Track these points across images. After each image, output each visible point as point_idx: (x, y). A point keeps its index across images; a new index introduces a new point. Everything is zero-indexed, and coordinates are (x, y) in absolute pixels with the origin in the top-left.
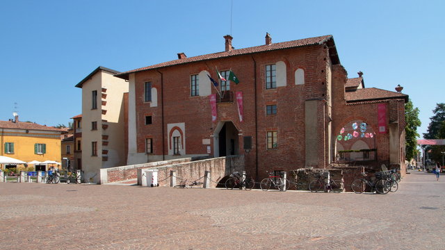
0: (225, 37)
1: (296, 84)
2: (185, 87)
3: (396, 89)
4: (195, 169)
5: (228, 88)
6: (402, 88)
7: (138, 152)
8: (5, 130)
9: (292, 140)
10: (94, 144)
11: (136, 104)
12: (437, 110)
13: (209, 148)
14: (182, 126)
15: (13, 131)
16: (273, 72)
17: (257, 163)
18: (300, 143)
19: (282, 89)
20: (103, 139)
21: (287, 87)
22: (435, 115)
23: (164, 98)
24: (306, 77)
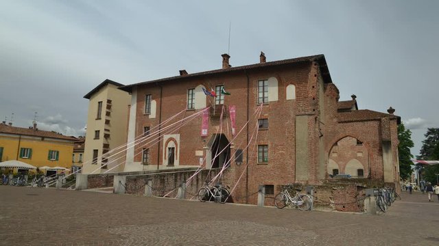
0: (222, 55)
1: (287, 99)
2: (182, 100)
3: (388, 111)
4: (180, 179)
5: (222, 102)
6: (394, 110)
7: (135, 161)
8: (22, 137)
9: (282, 154)
10: (96, 151)
11: (137, 115)
12: (429, 133)
13: (201, 159)
14: (177, 137)
15: (31, 138)
16: (265, 87)
17: (247, 177)
18: (291, 158)
19: (274, 103)
20: (104, 147)
21: (278, 101)
22: (427, 139)
23: (162, 110)
24: (297, 92)
